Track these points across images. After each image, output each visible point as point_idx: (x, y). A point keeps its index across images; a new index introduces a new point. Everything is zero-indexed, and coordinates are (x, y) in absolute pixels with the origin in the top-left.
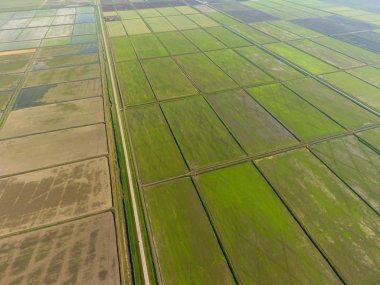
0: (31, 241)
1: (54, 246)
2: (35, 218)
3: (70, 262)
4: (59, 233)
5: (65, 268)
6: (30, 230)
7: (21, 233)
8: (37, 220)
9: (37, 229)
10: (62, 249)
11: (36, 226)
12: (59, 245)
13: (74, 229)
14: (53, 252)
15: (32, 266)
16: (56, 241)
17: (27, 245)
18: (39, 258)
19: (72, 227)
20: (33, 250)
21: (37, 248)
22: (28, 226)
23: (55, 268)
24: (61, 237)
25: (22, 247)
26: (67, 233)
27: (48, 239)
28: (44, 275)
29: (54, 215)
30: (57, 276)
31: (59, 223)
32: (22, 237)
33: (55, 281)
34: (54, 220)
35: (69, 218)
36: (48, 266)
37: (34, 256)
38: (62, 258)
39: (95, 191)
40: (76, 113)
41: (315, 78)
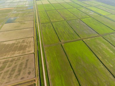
0: (7, 61)
1: (14, 63)
2: (8, 55)
3: (19, 69)
4: (16, 60)
5: (16, 70)
6: (7, 58)
7: (3, 59)
8: (9, 55)
9: (9, 58)
10: (16, 64)
11: (8, 57)
12: (15, 63)
13: (21, 58)
14: (13, 65)
15: (6, 69)
16: (14, 62)
17: (5, 62)
18: (8, 67)
19: (20, 58)
20: (7, 64)
21: (8, 64)
22: (6, 57)
23: (13, 70)
24: (16, 61)
25: (3, 63)
26: (18, 59)
27: (12, 61)
28: (9, 72)
29: (15, 54)
30: (14, 73)
31: (16, 56)
32: (4, 60)
33: (13, 74)
34: (15, 55)
35: (19, 55)
36: (11, 70)
37: (7, 66)
38: (16, 67)
39: (29, 47)
40: (24, 25)
41: (104, 16)
